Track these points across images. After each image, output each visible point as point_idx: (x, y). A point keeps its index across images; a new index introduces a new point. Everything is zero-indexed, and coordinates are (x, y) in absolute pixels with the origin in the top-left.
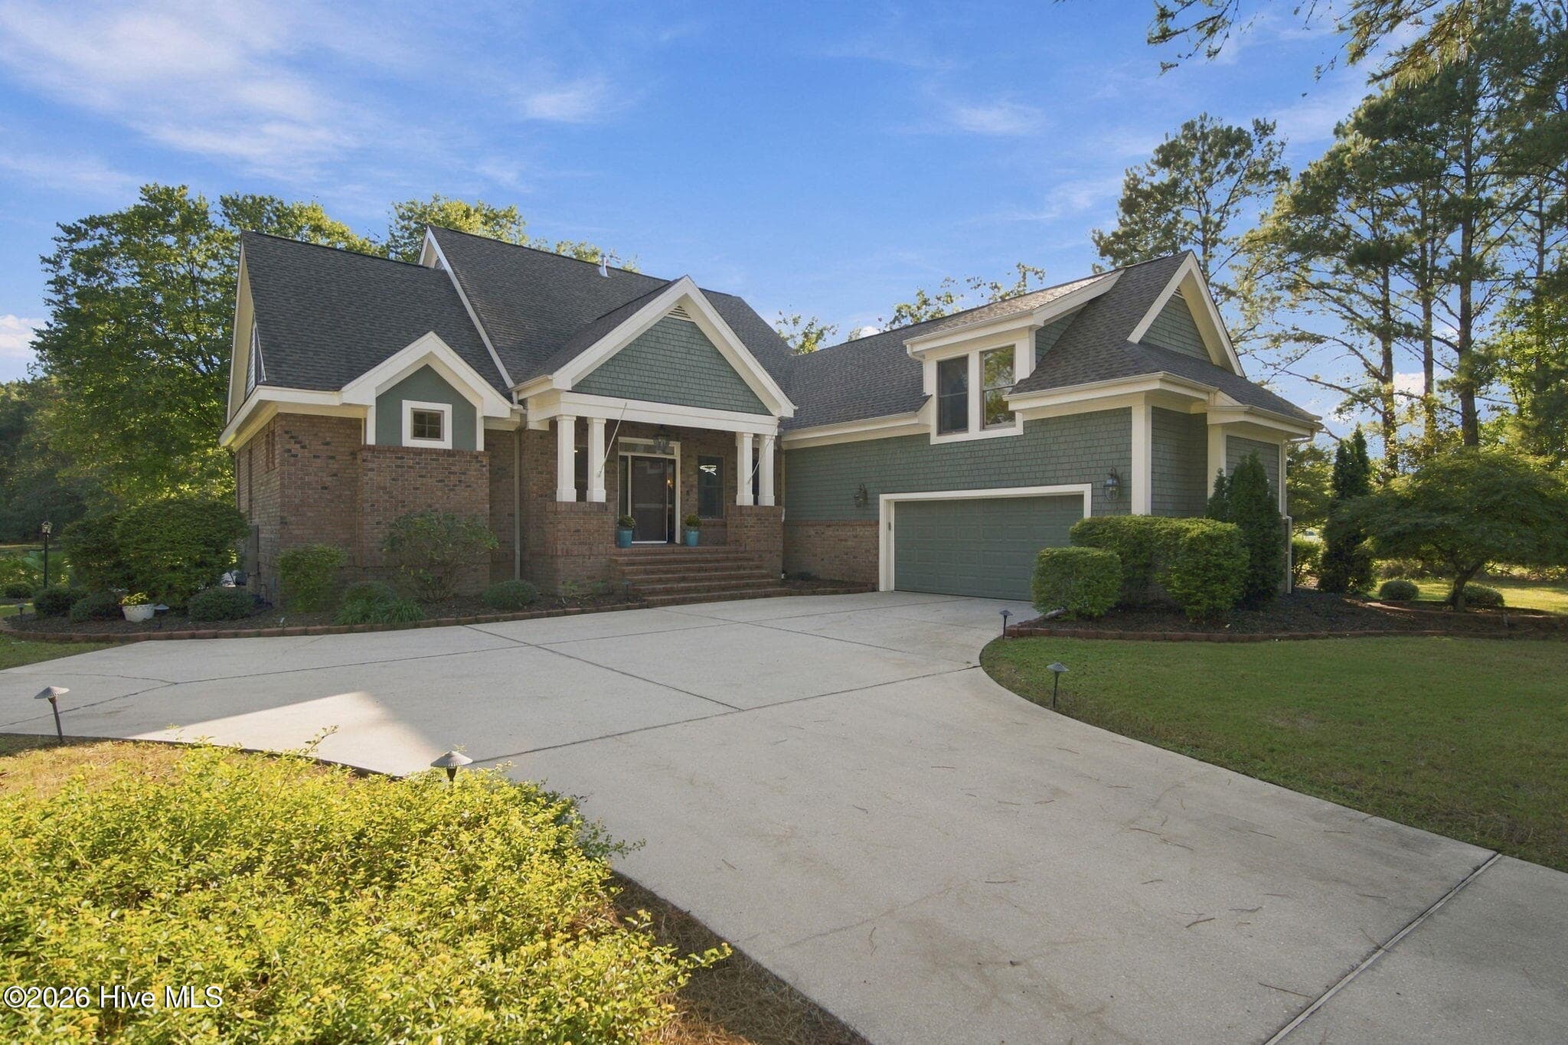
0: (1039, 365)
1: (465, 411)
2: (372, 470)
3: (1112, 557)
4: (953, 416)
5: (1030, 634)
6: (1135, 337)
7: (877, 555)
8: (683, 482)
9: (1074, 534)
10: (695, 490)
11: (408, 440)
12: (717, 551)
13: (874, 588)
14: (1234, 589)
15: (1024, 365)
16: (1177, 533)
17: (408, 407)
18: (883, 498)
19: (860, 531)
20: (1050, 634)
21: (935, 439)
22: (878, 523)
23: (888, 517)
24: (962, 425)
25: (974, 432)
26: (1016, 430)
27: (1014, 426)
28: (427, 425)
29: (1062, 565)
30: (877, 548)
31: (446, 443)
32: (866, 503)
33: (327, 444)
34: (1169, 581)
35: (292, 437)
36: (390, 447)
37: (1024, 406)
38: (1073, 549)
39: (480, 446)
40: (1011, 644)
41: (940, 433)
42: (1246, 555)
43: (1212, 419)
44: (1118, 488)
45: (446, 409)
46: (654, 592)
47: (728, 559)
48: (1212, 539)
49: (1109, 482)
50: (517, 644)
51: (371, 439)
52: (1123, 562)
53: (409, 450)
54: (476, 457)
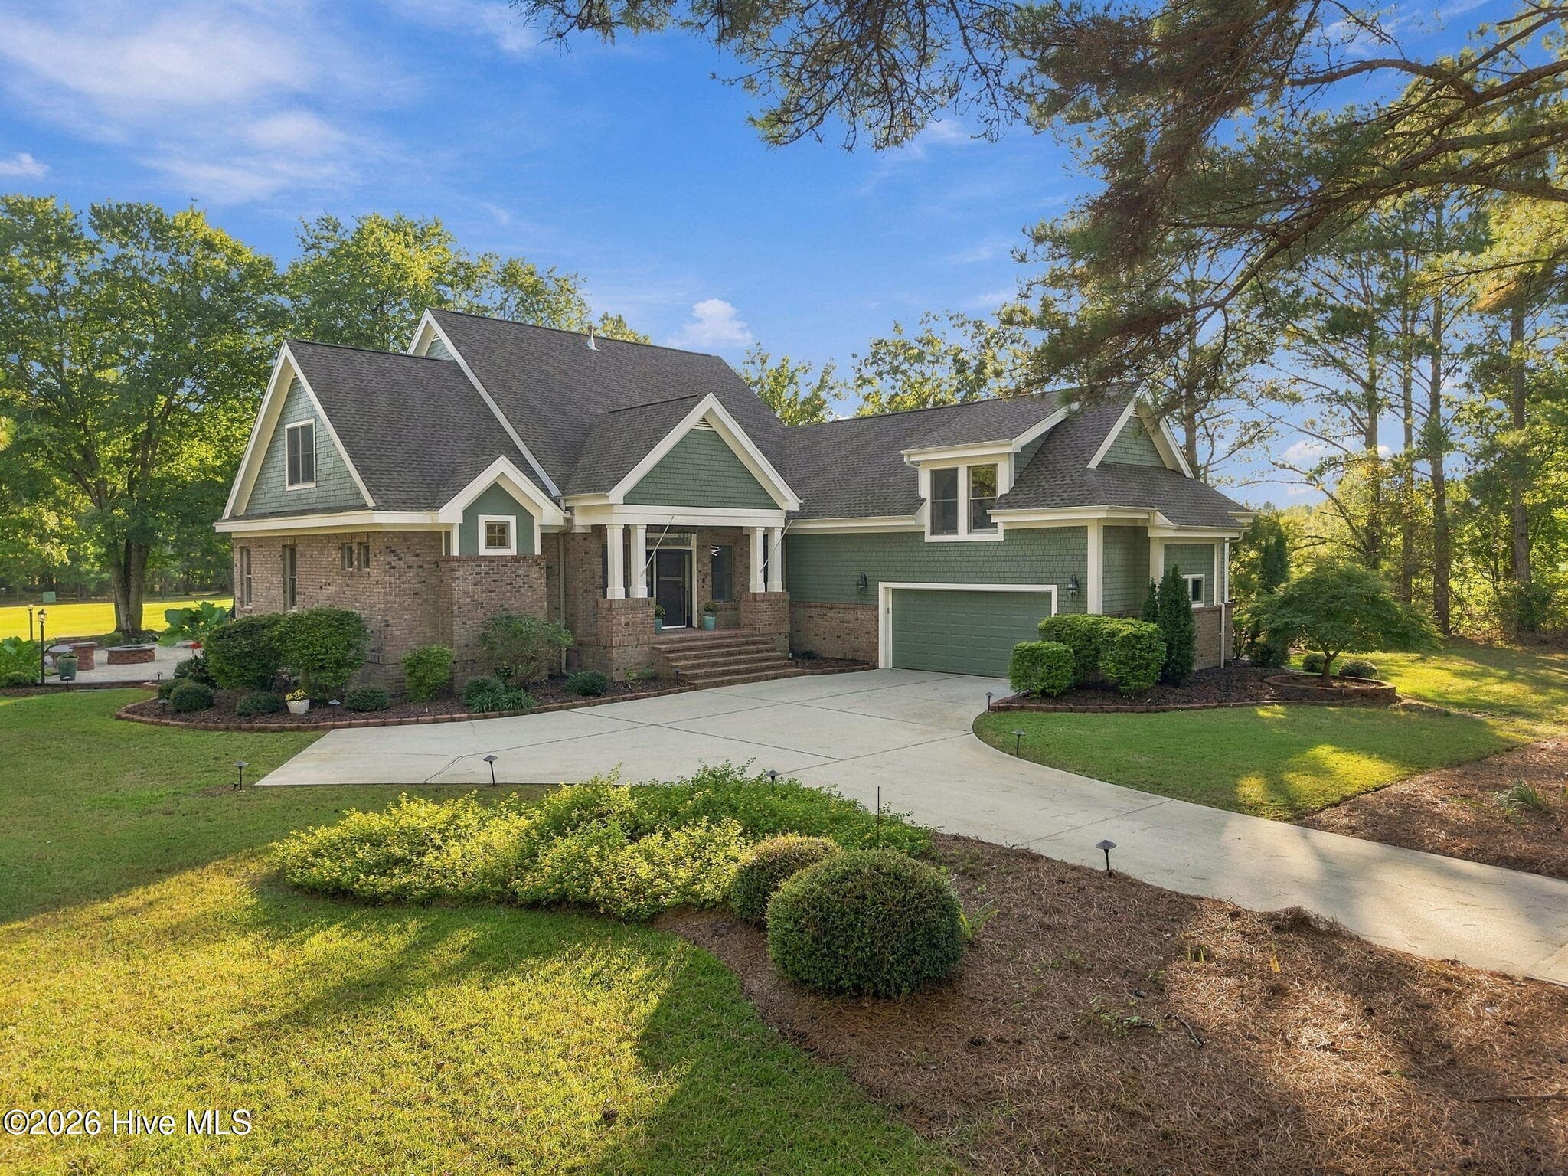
0: (1016, 481)
1: (526, 520)
2: (458, 578)
3: (1067, 651)
4: (945, 519)
5: (1007, 709)
6: (1093, 464)
7: (877, 637)
8: (699, 571)
9: (1041, 630)
10: (709, 578)
11: (483, 550)
12: (736, 636)
13: (875, 667)
14: (1155, 673)
15: (1004, 483)
16: (1114, 633)
17: (483, 520)
18: (882, 585)
19: (860, 614)
20: (1022, 708)
21: (929, 538)
22: (877, 608)
23: (887, 602)
24: (953, 528)
25: (963, 534)
26: (999, 536)
27: (996, 532)
28: (498, 535)
29: (1032, 657)
30: (877, 630)
31: (511, 551)
32: (866, 588)
33: (417, 555)
34: (1108, 668)
35: (392, 551)
36: (471, 558)
37: (1004, 519)
38: (1038, 643)
39: (538, 551)
40: (994, 716)
41: (933, 533)
42: (1163, 647)
43: (1151, 534)
44: (1077, 590)
45: (512, 520)
46: (696, 676)
47: (747, 643)
48: (1138, 638)
49: (1070, 586)
50: (637, 725)
51: (456, 551)
52: (1076, 653)
53: (485, 558)
54: (535, 561)
